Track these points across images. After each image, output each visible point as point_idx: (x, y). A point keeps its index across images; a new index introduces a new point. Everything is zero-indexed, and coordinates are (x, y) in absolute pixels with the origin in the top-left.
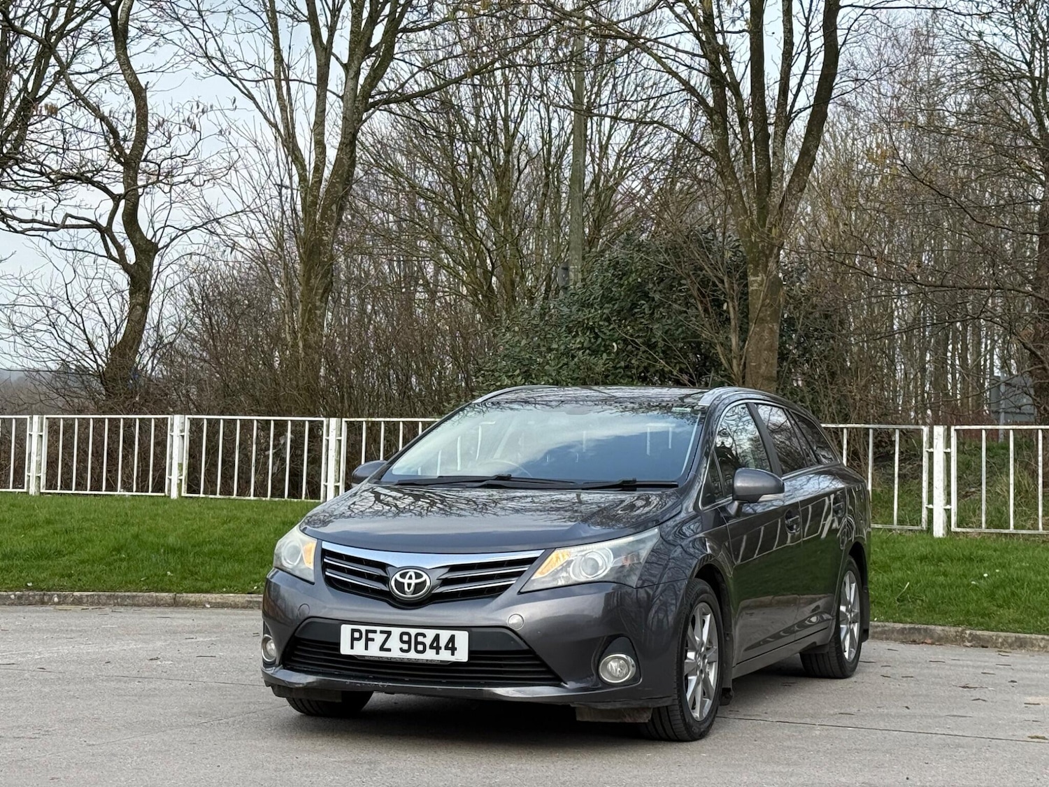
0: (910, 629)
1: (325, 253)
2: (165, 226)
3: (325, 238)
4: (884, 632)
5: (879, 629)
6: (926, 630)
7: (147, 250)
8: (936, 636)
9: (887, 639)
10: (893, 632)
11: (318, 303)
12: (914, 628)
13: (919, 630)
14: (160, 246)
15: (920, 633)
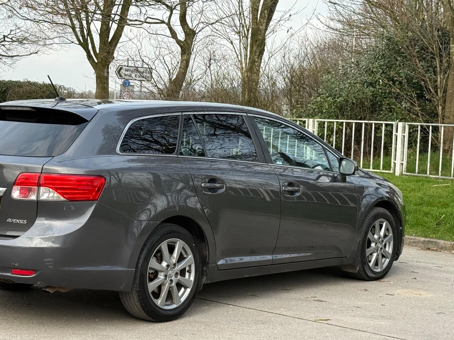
0: (428, 241)
1: (261, 34)
2: (199, 23)
3: (261, 27)
4: (414, 242)
5: (412, 241)
6: (435, 242)
7: (190, 34)
8: (440, 246)
9: (416, 246)
10: (419, 242)
11: (256, 60)
12: (429, 241)
13: (432, 242)
14: (197, 32)
15: (432, 244)
